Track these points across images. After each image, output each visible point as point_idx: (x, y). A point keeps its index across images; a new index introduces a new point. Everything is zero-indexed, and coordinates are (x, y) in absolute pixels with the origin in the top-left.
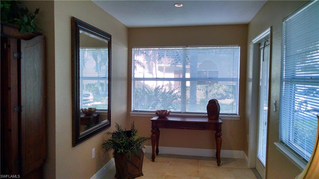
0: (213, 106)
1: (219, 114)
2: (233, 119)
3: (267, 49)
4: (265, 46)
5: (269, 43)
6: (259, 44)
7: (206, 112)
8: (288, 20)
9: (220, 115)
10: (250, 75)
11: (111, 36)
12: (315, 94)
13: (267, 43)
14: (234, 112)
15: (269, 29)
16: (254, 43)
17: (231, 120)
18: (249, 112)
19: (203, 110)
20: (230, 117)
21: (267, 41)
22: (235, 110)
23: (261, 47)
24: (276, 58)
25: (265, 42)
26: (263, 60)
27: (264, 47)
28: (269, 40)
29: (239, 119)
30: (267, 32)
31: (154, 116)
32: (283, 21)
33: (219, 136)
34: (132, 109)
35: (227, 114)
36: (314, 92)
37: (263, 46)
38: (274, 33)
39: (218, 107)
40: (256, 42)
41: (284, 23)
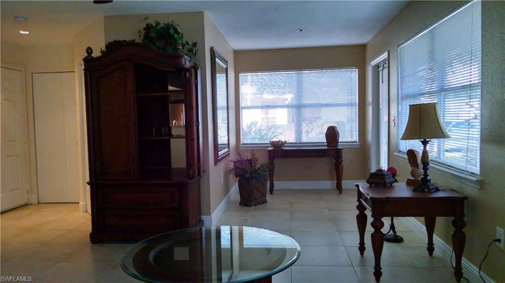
0: (332, 133)
1: (338, 142)
2: (352, 147)
3: (386, 71)
4: (383, 68)
5: (387, 65)
6: (377, 66)
7: (325, 141)
8: (401, 46)
9: (339, 144)
10: (370, 98)
11: (227, 62)
12: (452, 127)
13: (385, 65)
14: (354, 140)
15: (387, 53)
16: (373, 65)
17: (351, 148)
18: (370, 137)
19: (322, 139)
20: (350, 144)
21: (386, 63)
22: (355, 137)
23: (380, 70)
24: (393, 79)
25: (384, 65)
26: (383, 82)
27: (383, 70)
28: (387, 62)
29: (359, 147)
30: (385, 55)
31: (269, 147)
32: (398, 47)
33: (340, 163)
34: (241, 143)
35: (347, 142)
36: (451, 126)
37: (382, 68)
38: (391, 57)
39: (338, 134)
40: (374, 64)
41: (398, 48)
